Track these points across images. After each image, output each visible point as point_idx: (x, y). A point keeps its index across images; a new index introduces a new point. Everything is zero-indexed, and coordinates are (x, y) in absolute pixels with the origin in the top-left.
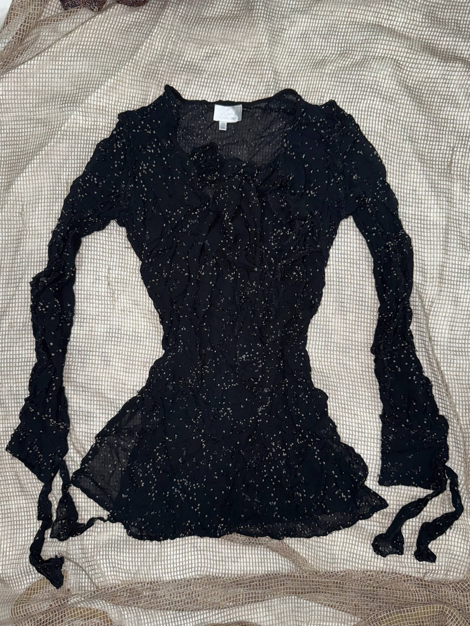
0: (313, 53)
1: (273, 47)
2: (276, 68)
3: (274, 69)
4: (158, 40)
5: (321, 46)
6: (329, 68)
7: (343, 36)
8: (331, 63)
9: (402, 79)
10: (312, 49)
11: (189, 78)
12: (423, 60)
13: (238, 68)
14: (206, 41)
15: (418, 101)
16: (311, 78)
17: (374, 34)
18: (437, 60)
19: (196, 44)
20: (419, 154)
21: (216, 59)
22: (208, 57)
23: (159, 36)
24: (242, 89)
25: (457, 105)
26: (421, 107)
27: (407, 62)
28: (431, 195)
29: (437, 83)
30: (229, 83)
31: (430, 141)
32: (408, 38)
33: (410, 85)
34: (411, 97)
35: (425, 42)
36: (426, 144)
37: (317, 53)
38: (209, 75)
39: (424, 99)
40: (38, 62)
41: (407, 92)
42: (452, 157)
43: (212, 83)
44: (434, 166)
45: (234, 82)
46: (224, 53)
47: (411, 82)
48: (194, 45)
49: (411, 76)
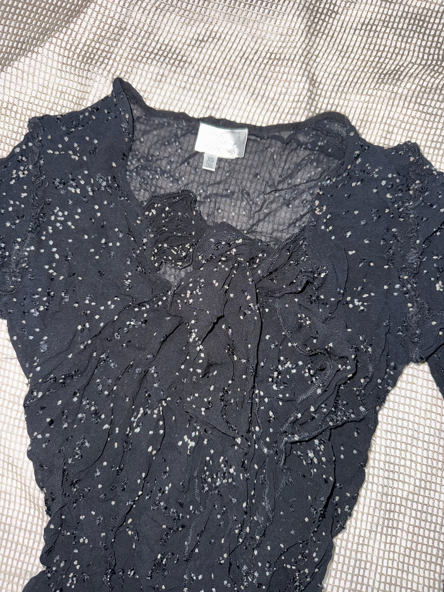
0: (380, 57)
2: (314, 74)
3: (311, 75)
5: (395, 47)
8: (410, 77)
16: (372, 98)
37: (386, 57)
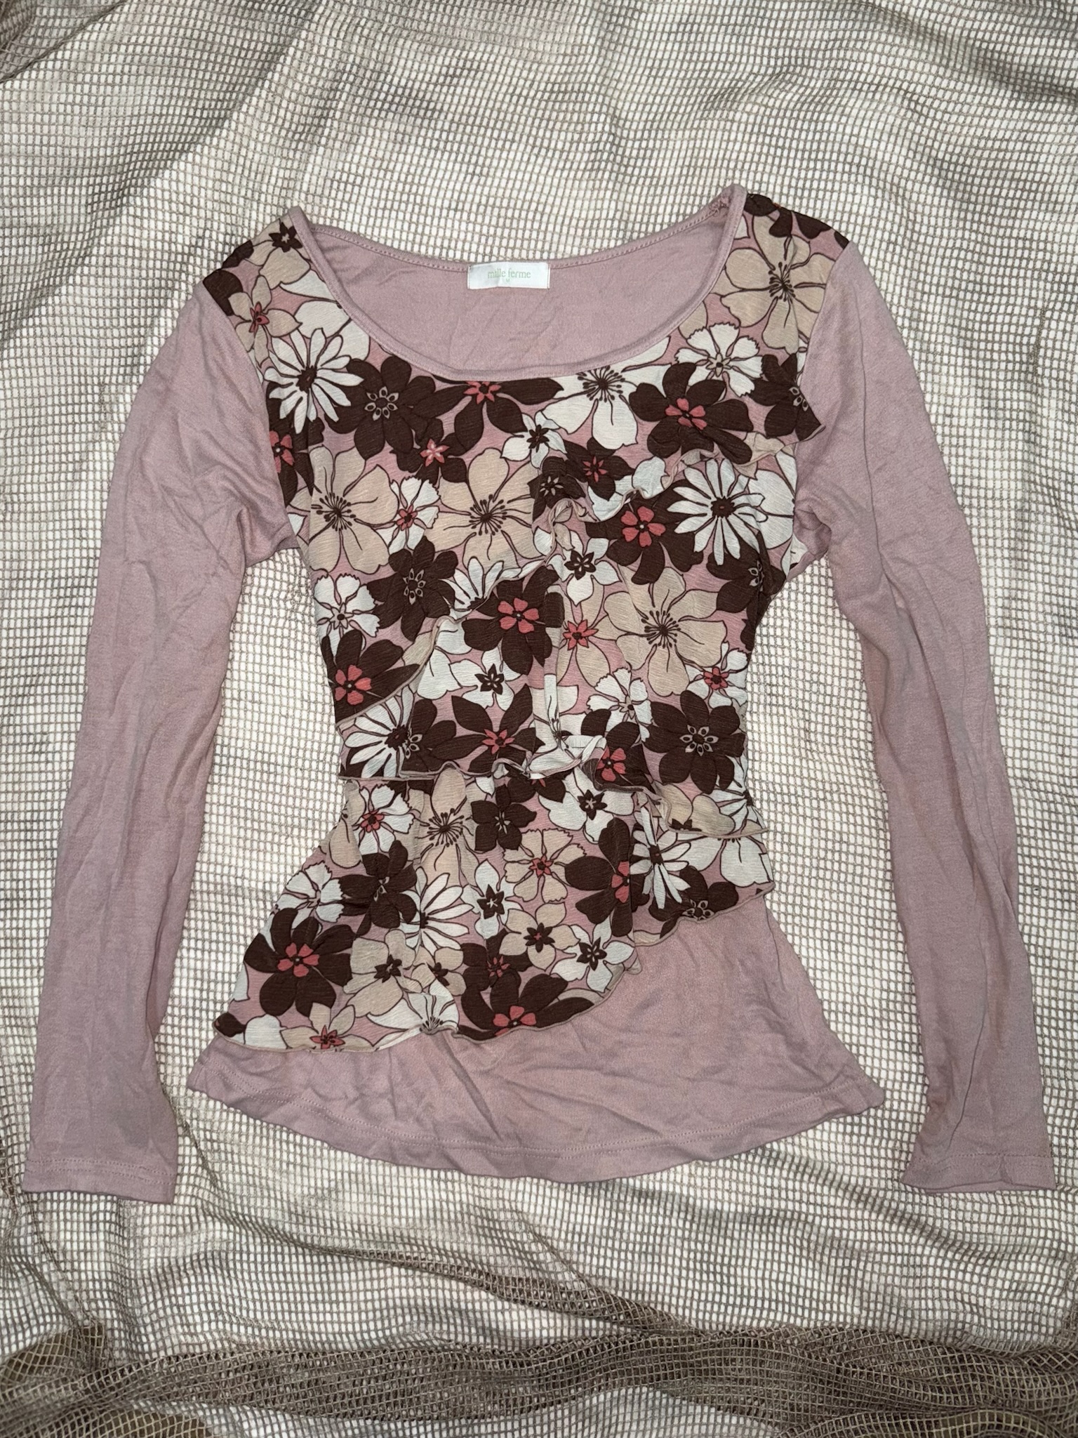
1: (610, 55)
4: (327, 32)
6: (746, 112)
7: (782, 30)
9: (923, 140)
10: (704, 61)
11: (402, 129)
12: (975, 94)
13: (524, 106)
14: (446, 36)
15: (959, 195)
17: (857, 26)
18: (1009, 94)
19: (420, 42)
20: (960, 328)
21: (469, 82)
22: (451, 77)
23: (330, 23)
24: (533, 158)
25: (1053, 206)
26: (967, 211)
27: (935, 98)
28: (989, 428)
29: (1006, 150)
30: (500, 144)
31: (988, 294)
32: (939, 39)
33: (940, 155)
34: (943, 187)
35: (979, 49)
36: (978, 302)
38: (452, 121)
39: (975, 189)
40: (32, 84)
41: (932, 175)
42: (1039, 333)
43: (460, 142)
44: (996, 356)
45: (513, 141)
46: (489, 67)
47: (943, 147)
48: (415, 45)
49: (945, 132)
